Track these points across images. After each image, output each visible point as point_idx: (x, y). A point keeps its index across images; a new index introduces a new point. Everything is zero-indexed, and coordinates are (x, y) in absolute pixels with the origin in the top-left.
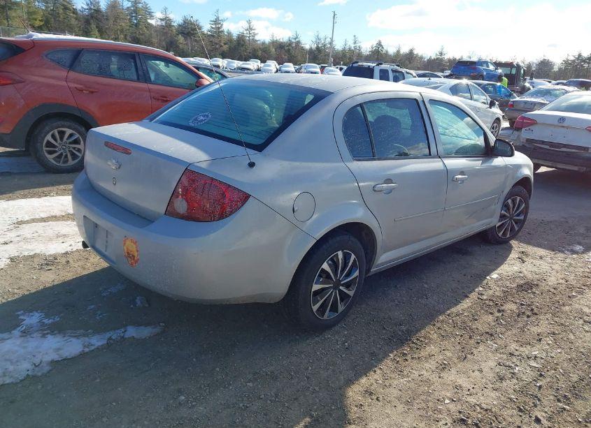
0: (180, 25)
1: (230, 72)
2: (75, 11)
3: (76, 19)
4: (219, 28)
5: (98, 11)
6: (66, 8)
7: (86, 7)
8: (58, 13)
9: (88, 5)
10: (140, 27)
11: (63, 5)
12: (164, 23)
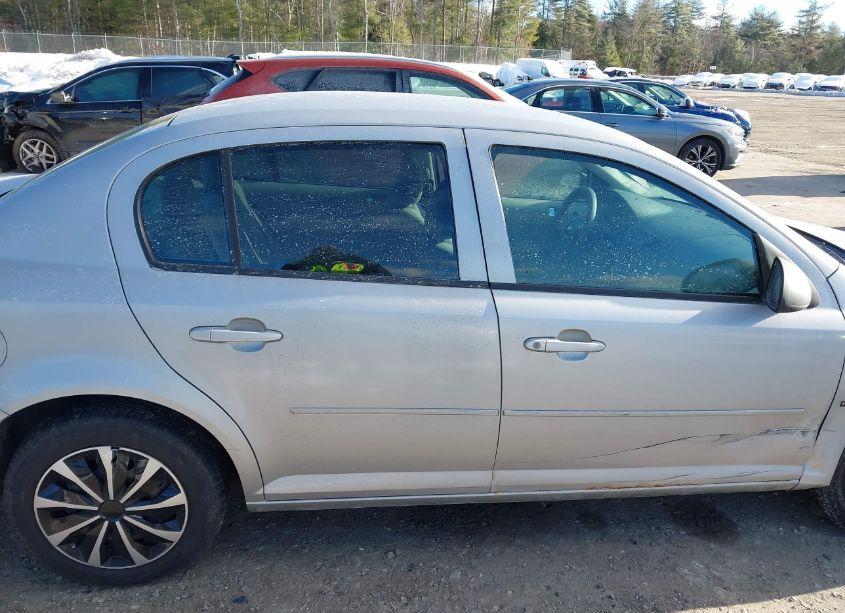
0: (744, 24)
1: (800, 94)
2: (591, 19)
3: (591, 29)
4: (813, 22)
5: (621, 15)
6: (580, 16)
7: (608, 11)
8: (569, 24)
9: (611, 8)
10: (679, 32)
11: (577, 12)
12: (718, 22)
